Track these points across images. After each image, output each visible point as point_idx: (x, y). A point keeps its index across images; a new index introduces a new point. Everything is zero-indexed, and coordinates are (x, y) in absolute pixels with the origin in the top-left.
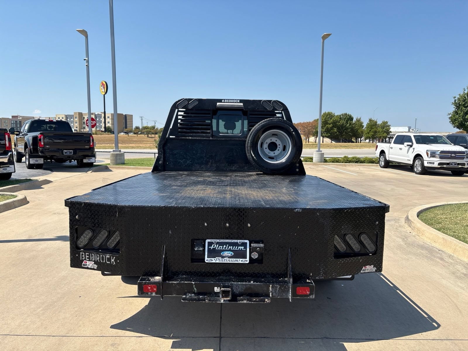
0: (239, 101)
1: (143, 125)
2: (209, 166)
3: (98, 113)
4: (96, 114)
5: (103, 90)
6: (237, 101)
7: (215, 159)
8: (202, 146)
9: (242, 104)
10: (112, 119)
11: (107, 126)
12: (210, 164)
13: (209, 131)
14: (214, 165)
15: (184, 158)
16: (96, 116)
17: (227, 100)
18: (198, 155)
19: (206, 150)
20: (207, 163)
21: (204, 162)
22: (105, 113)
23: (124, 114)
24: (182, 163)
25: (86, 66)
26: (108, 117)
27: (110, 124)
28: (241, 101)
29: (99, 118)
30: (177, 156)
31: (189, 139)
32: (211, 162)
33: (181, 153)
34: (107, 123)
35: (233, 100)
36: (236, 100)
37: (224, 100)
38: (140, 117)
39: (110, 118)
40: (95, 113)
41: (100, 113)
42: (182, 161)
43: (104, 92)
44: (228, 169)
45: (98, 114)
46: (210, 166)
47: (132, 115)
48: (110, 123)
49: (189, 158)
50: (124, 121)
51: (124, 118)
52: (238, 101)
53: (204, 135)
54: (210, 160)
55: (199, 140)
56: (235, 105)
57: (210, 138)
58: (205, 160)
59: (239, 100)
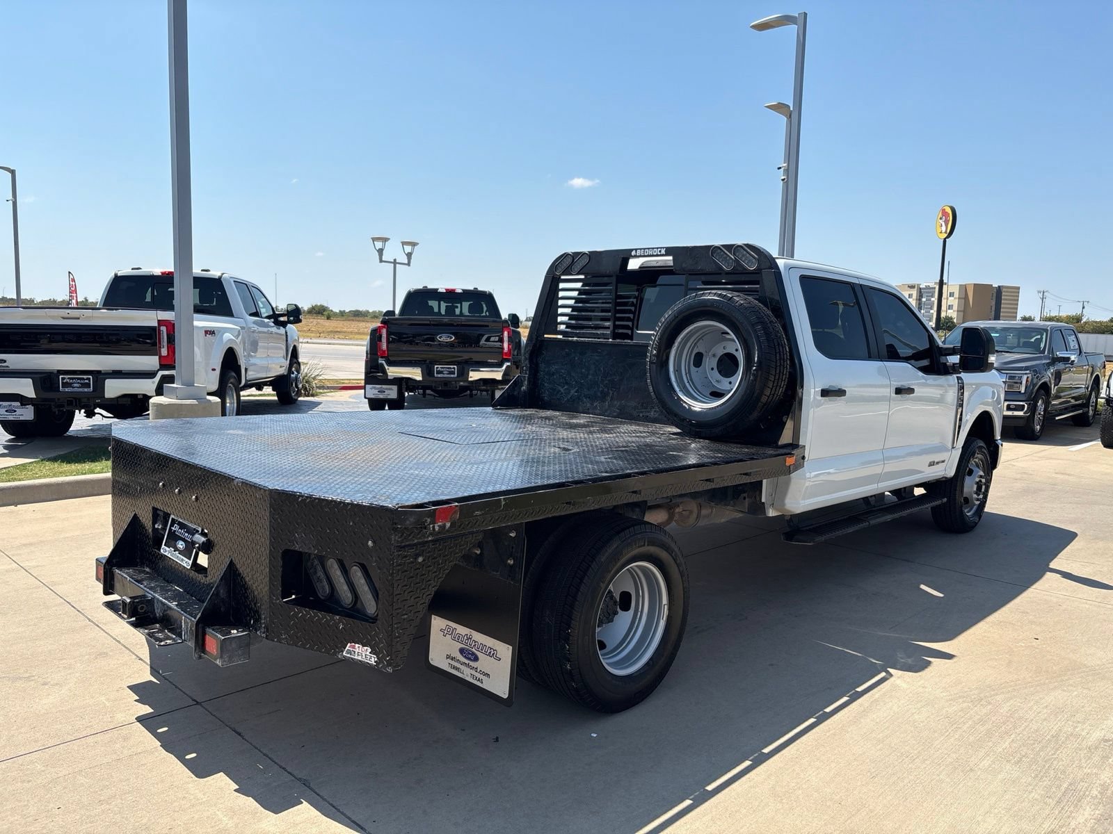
0: (665, 251)
1: (1045, 314)
2: (607, 403)
3: (928, 284)
4: (922, 286)
5: (944, 229)
6: (660, 251)
7: (620, 388)
8: (597, 358)
9: (671, 258)
10: (962, 298)
11: (943, 315)
12: (609, 399)
13: (607, 324)
14: (616, 402)
15: (567, 383)
16: (920, 292)
17: (641, 249)
18: (590, 377)
19: (603, 369)
20: (603, 398)
21: (599, 394)
22: (941, 283)
23: (995, 285)
24: (562, 393)
25: (782, 182)
26: (952, 295)
27: (954, 311)
28: (669, 251)
29: (927, 296)
30: (555, 377)
31: (572, 342)
32: (611, 394)
33: (563, 371)
34: (944, 307)
35: (653, 248)
36: (659, 249)
37: (636, 250)
38: (1039, 292)
39: (957, 295)
40: (918, 285)
41: (932, 285)
42: (562, 390)
43: (946, 232)
44: (641, 415)
45: (928, 287)
46: (609, 406)
47: (1019, 288)
48: (955, 308)
49: (574, 383)
50: (994, 303)
51: (995, 295)
52: (663, 252)
53: (599, 332)
54: (610, 391)
55: (588, 343)
56: (657, 261)
57: (609, 339)
58: (601, 389)
59: (663, 248)
